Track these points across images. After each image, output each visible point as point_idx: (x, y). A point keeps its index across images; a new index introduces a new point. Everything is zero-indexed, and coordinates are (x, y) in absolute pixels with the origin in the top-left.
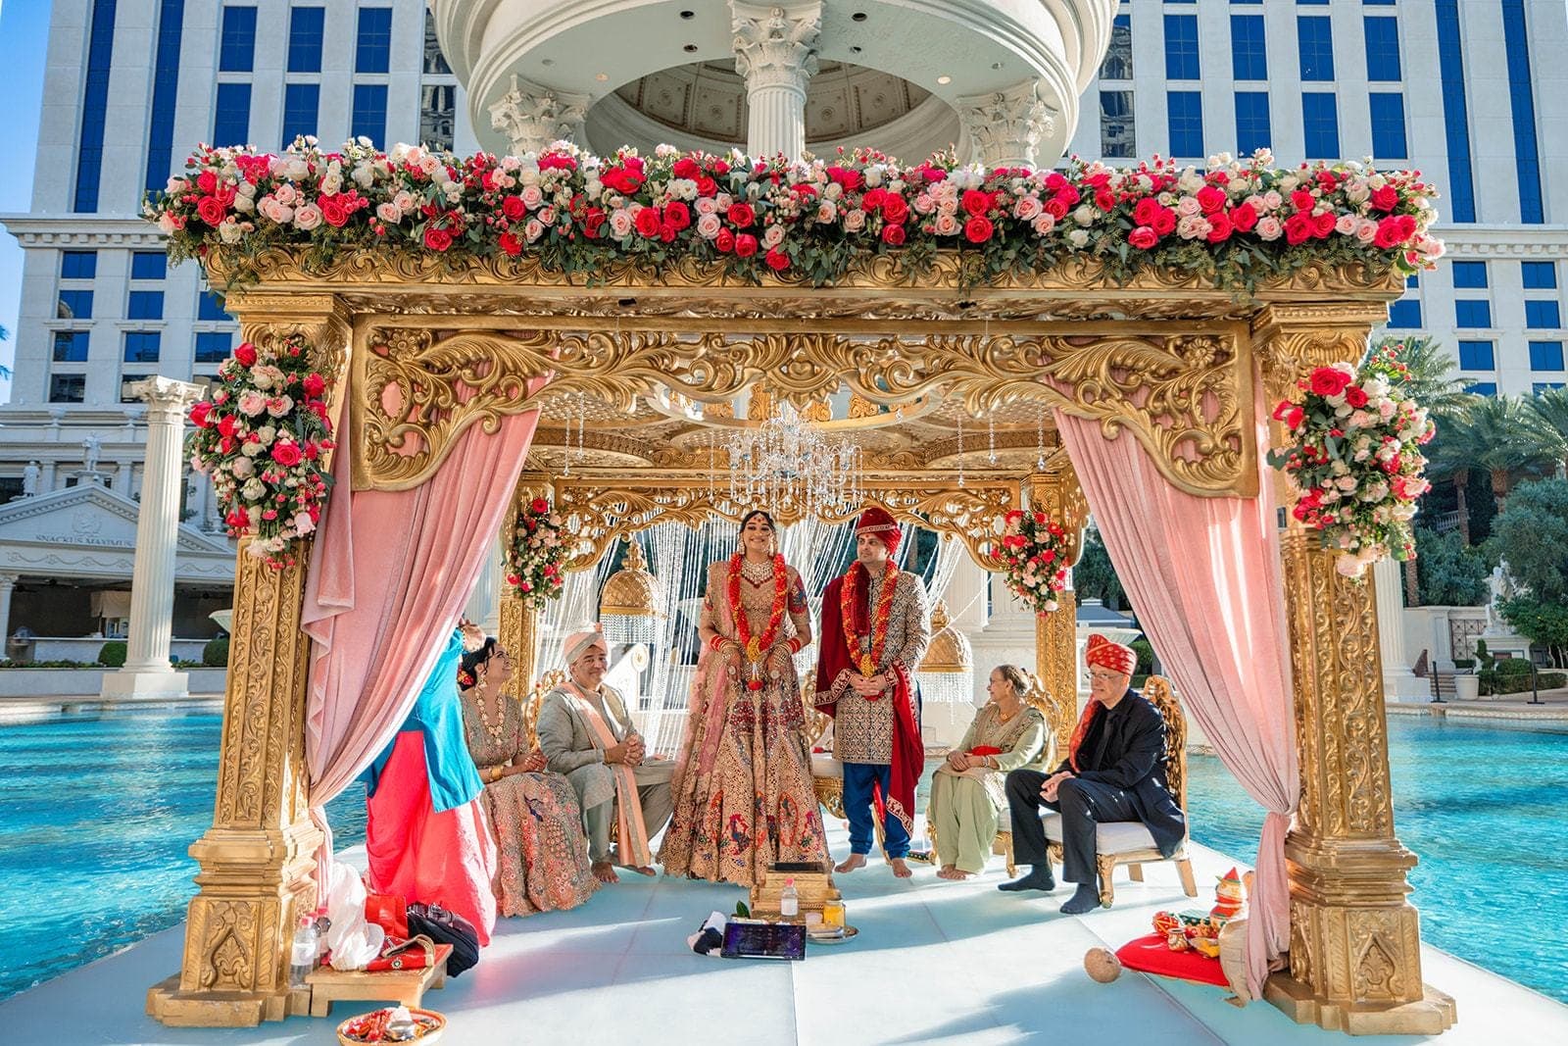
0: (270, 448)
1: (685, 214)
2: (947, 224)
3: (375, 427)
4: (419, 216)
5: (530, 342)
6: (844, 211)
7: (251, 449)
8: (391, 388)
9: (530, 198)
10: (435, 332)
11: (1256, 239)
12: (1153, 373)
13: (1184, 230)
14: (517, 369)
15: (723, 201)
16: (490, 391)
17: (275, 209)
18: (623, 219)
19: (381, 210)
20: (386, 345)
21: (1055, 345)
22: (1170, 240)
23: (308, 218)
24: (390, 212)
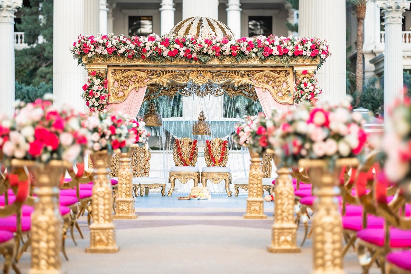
0: (99, 97)
1: (177, 51)
2: (228, 52)
3: (113, 90)
4: (126, 52)
5: (145, 72)
6: (208, 50)
7: (96, 97)
8: (116, 82)
9: (147, 48)
10: (125, 70)
11: (288, 55)
12: (273, 78)
13: (273, 53)
14: (142, 77)
15: (185, 48)
16: (137, 82)
17: (99, 51)
18: (165, 53)
19: (119, 51)
20: (115, 73)
21: (253, 72)
22: (271, 55)
23: (105, 52)
24: (121, 51)
